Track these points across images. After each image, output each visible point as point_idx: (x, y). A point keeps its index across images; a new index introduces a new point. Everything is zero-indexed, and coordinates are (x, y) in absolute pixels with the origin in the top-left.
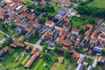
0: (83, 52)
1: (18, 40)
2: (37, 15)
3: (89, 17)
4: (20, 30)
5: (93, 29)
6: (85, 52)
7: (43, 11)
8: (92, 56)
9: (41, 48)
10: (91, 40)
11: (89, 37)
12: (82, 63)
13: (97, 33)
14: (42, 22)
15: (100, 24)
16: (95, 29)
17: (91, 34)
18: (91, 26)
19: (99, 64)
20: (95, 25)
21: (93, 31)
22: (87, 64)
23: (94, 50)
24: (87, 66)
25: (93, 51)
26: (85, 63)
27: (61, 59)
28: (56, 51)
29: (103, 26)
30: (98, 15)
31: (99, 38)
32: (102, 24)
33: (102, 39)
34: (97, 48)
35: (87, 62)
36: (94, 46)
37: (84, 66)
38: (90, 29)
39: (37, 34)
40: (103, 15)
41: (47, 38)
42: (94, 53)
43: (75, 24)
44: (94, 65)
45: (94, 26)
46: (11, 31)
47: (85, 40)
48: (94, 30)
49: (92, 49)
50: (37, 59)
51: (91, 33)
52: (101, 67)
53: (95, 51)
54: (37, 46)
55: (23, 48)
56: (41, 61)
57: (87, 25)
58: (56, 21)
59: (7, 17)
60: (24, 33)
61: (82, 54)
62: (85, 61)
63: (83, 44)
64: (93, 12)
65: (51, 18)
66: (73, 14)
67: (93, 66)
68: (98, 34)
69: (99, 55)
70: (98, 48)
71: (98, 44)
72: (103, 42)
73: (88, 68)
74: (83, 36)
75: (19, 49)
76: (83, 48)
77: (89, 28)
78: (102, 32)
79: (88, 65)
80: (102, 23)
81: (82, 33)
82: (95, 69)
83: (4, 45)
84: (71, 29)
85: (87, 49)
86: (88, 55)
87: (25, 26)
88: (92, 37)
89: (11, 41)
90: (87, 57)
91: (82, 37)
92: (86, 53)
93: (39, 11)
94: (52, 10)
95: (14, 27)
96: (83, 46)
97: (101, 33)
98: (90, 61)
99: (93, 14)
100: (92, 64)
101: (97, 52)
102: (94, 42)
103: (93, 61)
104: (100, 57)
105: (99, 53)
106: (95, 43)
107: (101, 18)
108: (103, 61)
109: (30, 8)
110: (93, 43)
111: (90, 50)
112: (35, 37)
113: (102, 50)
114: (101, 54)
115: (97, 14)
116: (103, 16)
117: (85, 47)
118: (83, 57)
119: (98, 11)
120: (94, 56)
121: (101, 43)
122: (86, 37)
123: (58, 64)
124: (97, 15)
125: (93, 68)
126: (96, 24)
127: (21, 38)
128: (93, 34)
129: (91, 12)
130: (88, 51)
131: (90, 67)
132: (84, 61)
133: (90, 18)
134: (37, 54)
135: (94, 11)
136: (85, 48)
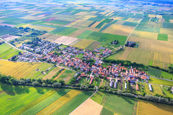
1: (83, 74)
2: (87, 64)
3: (109, 63)
4: (82, 70)
7: (89, 62)
9: (93, 76)
10: (112, 72)
12: (112, 81)
14: (91, 66)
17: (111, 70)
18: (111, 67)
19: (118, 81)
22: (114, 81)
27: (102, 80)
28: (99, 77)
33: (116, 71)
34: (116, 75)
39: (90, 71)
41: (94, 72)
42: (115, 77)
43: (104, 66)
44: (117, 81)
46: (79, 71)
47: (110, 72)
49: (114, 75)
50: (93, 80)
54: (91, 75)
55: (86, 77)
56: (95, 81)
57: (109, 66)
58: (96, 65)
59: (75, 65)
60: (84, 71)
65: (93, 64)
66: (102, 62)
69: (117, 77)
73: (114, 83)
75: (84, 77)
76: (110, 75)
80: (114, 65)
81: (108, 69)
83: (78, 76)
84: (103, 68)
87: (84, 68)
89: (80, 74)
90: (113, 78)
91: (108, 71)
93: (88, 62)
94: (93, 61)
95: (79, 69)
97: (115, 69)
107: (113, 63)
108: (120, 80)
109: (83, 61)
110: (114, 73)
112: (89, 72)
113: (118, 75)
115: (111, 62)
121: (116, 73)
123: (102, 82)
125: (117, 83)
127: (84, 73)
129: (109, 61)
130: (112, 76)
134: (93, 79)
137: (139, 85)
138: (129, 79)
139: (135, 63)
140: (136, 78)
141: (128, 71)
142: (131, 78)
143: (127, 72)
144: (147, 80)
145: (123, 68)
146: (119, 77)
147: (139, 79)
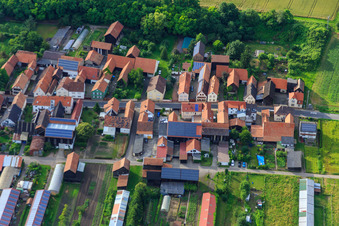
0: (13, 146)
3: (21, 28)
5: (38, 65)
6: (19, 147)
8: (44, 156)
10: (36, 105)
11: (29, 93)
12: (13, 185)
13: (54, 78)
15: (61, 47)
16: (44, 66)
17: (33, 83)
18: (30, 59)
20: (43, 52)
21: (38, 73)
22: (30, 187)
23: (47, 134)
24: (32, 193)
25: (46, 139)
26: (21, 183)
29: (71, 51)
30: (51, 16)
31: (61, 91)
32: (67, 46)
33: (71, 94)
34: (56, 127)
35: (30, 180)
36: (47, 122)
37: (21, 193)
38: (30, 66)
40: (67, 16)
42: (51, 145)
45: (39, 57)
47: (15, 105)
48: (42, 68)
49: (43, 134)
51: (34, 78)
52: (76, 187)
53: (52, 139)
57: (17, 55)
61: (11, 153)
62: (24, 176)
63: (11, 122)
64: (33, 11)
67: (50, 188)
68: (57, 79)
69: (67, 147)
70: (61, 127)
71: (61, 114)
72: (75, 104)
73: (33, 197)
74: (7, 93)
76: (11, 133)
77: (25, 65)
78: (69, 72)
79: (35, 188)
80: (64, 40)
81: (3, 83)
82: (57, 196)
85: (24, 137)
86: (29, 154)
88: (39, 92)
90: (29, 160)
91: (6, 97)
92: (22, 150)
96: (12, 127)
97: (66, 75)
98: (39, 175)
99: (34, 16)
100: (47, 182)
101: (59, 141)
102: (46, 107)
103: (50, 170)
104: (71, 156)
105: (65, 141)
106: (48, 113)
107: (62, 26)
108: (81, 167)
110: (43, 114)
111: (34, 136)
113: (75, 132)
114: (72, 146)
115: (46, 13)
116: (66, 19)
117: (17, 129)
118: (13, 165)
119: (49, 5)
120: (51, 155)
121: (68, 109)
122: (16, 98)
124: (47, 18)
125: (51, 196)
126: (48, 48)
128: (40, 82)
129: (27, 11)
130: (30, 140)
131: (39, 194)
132: (18, 178)
133: (23, 30)
135: (36, 4)
136: (20, 134)
137: (224, 197)
138: (157, 152)
139: (231, 12)
140: (214, 138)
141: (169, 87)
142: (178, 142)
143: (154, 94)
144: (299, 143)
145: (132, 61)
146: (80, 142)
147: (239, 141)
